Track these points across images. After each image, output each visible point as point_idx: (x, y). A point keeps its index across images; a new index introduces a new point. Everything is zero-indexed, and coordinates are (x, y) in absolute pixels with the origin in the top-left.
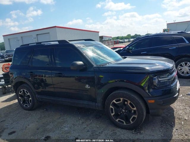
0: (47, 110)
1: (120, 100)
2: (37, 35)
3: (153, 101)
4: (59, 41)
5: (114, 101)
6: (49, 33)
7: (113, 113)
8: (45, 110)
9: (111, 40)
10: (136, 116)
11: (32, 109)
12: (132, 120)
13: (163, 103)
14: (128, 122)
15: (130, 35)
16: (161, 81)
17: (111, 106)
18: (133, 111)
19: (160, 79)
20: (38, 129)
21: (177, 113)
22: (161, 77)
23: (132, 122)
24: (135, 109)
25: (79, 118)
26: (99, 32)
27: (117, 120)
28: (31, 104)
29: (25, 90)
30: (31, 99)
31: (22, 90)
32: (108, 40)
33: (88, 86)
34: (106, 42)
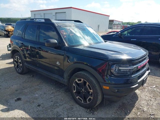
0: (33, 76)
1: (81, 80)
2: (56, 13)
3: (108, 88)
4: (46, 19)
5: (76, 80)
6: (65, 12)
7: (75, 90)
8: (32, 76)
9: (121, 24)
10: (92, 98)
11: (22, 73)
12: (88, 100)
13: (117, 92)
14: (85, 102)
15: (140, 22)
16: (122, 70)
17: (74, 84)
18: (91, 93)
19: (120, 68)
20: (17, 91)
21: (139, 103)
22: (121, 66)
23: (88, 102)
24: (92, 91)
25: (52, 88)
26: (109, 16)
27: (77, 97)
28: (21, 69)
29: (18, 57)
30: (21, 65)
31: (16, 57)
32: (117, 24)
33: (59, 63)
34: (116, 26)
